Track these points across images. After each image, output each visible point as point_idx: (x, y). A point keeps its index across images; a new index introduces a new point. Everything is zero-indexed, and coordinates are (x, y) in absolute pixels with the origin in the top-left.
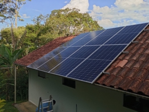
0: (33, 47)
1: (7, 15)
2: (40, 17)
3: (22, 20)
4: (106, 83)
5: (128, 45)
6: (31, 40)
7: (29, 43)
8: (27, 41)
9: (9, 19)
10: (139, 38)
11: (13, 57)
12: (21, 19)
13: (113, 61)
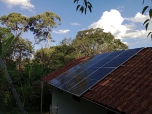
0: (60, 65)
1: (42, 38)
2: (64, 40)
3: (54, 41)
4: (88, 97)
5: (116, 68)
6: (60, 59)
7: (57, 61)
8: (56, 59)
9: (43, 41)
10: (129, 62)
11: (43, 74)
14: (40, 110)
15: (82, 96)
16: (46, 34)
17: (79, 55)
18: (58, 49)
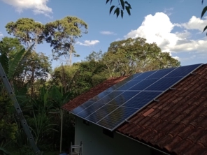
0: (87, 88)
1: (61, 51)
2: (92, 54)
3: (78, 56)
4: (124, 131)
5: (164, 92)
6: (86, 80)
7: (83, 83)
8: (81, 80)
9: (63, 56)
10: (181, 84)
11: (63, 100)
12: (77, 54)
13: (140, 109)
14: (59, 149)
15: (116, 130)
16: (68, 46)
17: (111, 75)
18: (84, 66)
